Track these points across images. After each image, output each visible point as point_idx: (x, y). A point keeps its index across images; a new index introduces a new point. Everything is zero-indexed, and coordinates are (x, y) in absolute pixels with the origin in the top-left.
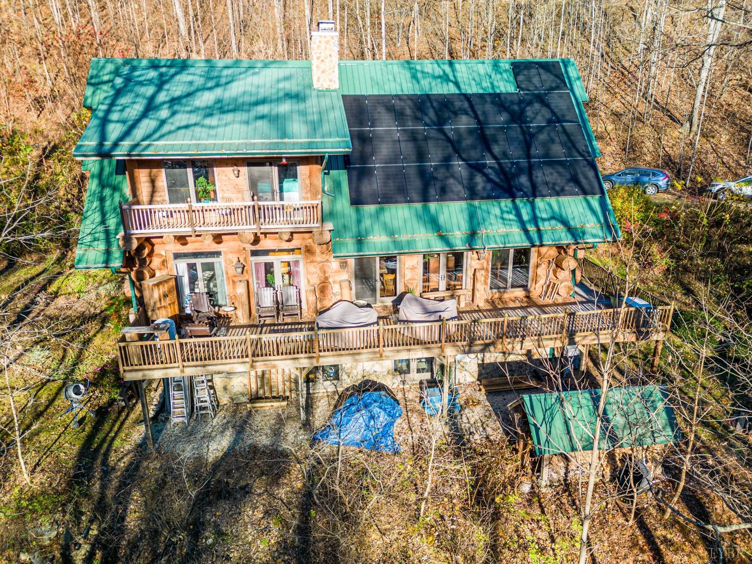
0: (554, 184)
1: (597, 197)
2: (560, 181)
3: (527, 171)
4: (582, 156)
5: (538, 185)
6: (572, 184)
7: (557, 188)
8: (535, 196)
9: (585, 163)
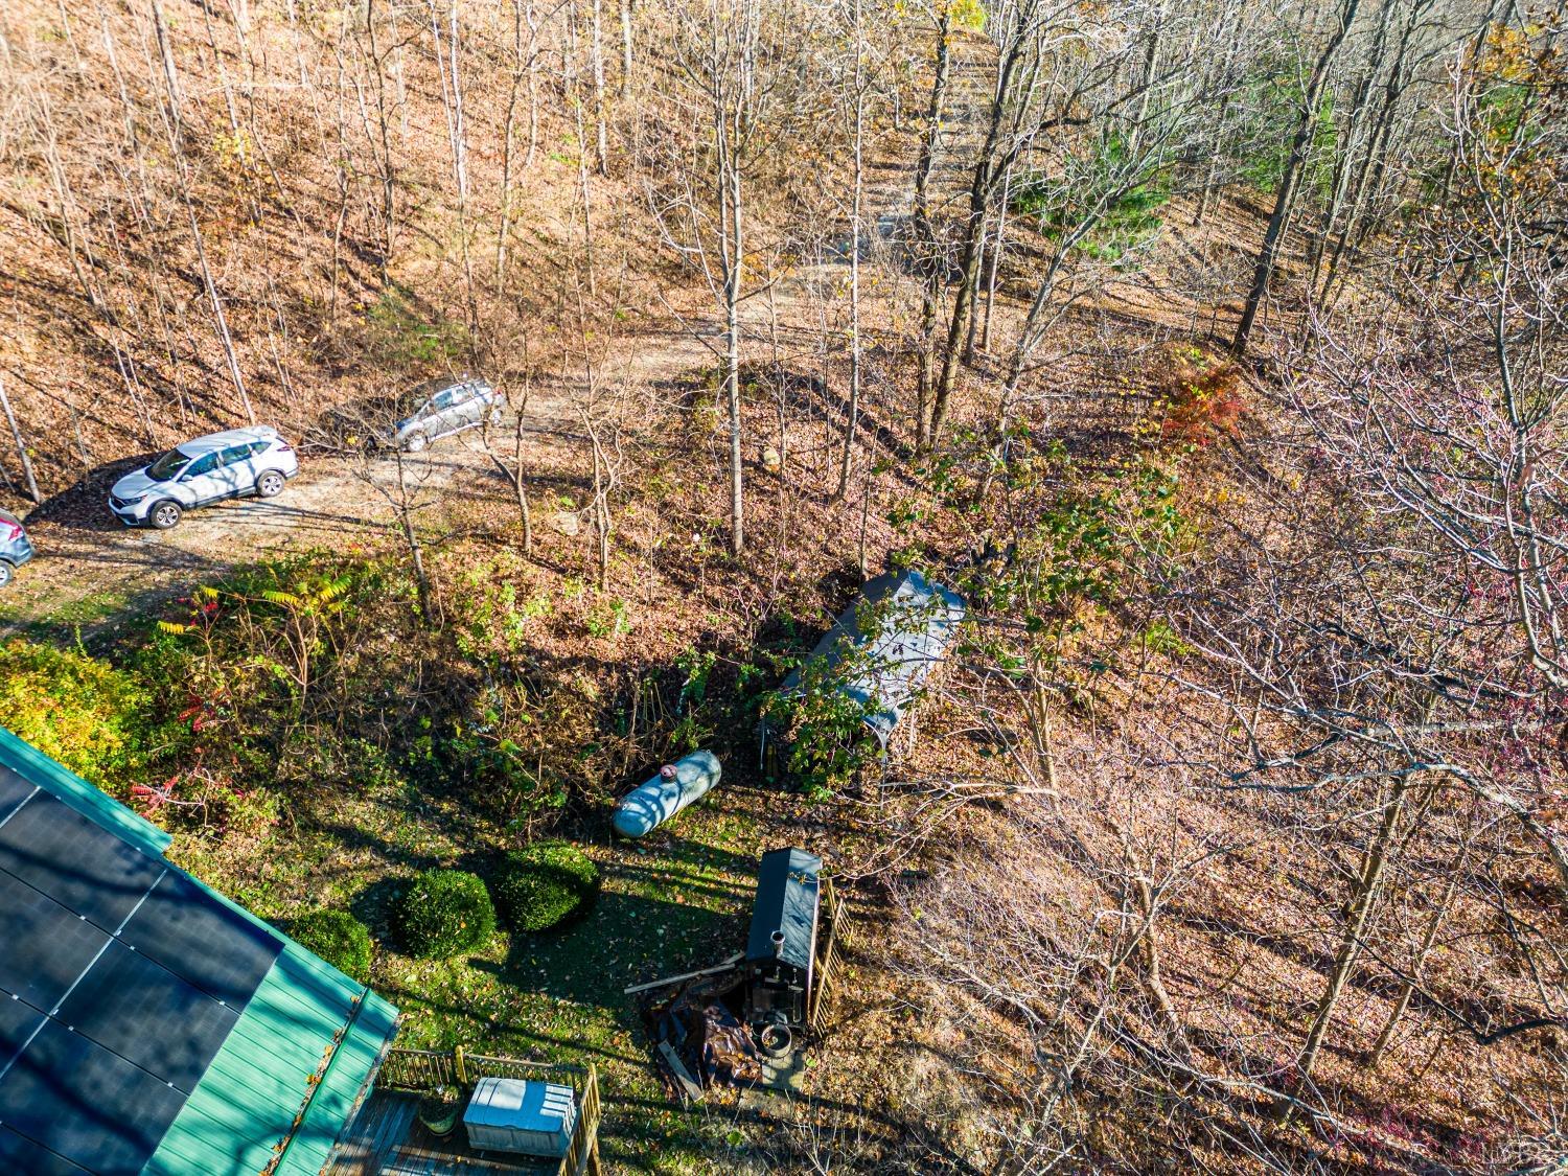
0: (161, 1054)
1: (274, 972)
2: (166, 1027)
3: (50, 1104)
4: (139, 891)
5: (125, 1106)
6: (195, 1007)
7: (179, 1056)
8: (146, 1148)
9: (165, 905)
